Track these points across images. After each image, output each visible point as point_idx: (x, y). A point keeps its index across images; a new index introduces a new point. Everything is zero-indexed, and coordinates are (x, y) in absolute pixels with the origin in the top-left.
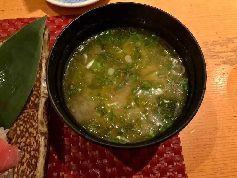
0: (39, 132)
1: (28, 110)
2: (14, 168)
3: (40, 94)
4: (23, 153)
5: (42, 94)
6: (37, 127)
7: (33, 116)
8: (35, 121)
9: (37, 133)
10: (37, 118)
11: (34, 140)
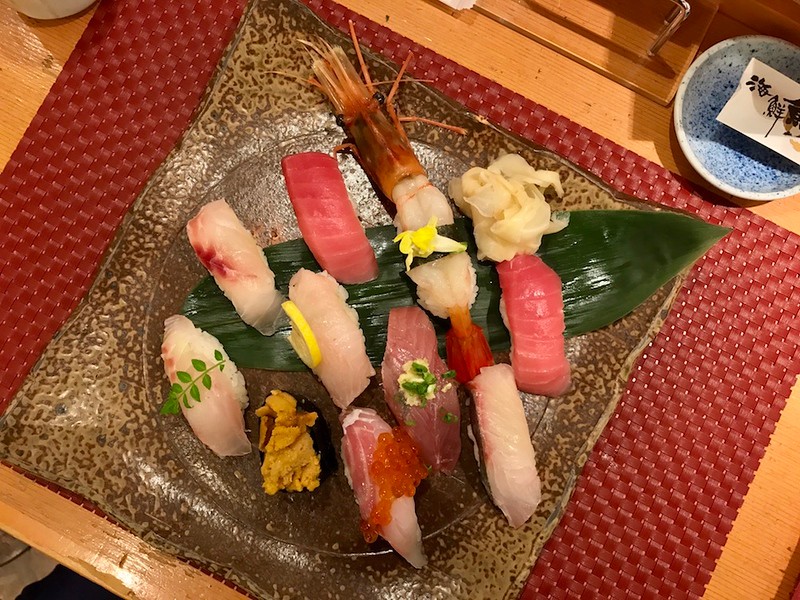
0: (618, 378)
1: (608, 334)
2: (549, 397)
3: (647, 328)
4: (574, 388)
5: (650, 331)
6: (619, 371)
7: (616, 351)
8: (618, 360)
9: (614, 377)
10: (625, 359)
11: (602, 383)
